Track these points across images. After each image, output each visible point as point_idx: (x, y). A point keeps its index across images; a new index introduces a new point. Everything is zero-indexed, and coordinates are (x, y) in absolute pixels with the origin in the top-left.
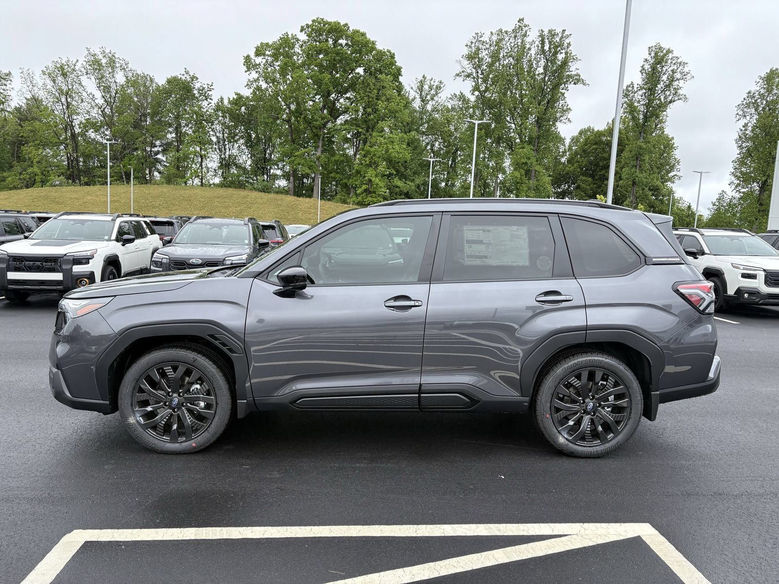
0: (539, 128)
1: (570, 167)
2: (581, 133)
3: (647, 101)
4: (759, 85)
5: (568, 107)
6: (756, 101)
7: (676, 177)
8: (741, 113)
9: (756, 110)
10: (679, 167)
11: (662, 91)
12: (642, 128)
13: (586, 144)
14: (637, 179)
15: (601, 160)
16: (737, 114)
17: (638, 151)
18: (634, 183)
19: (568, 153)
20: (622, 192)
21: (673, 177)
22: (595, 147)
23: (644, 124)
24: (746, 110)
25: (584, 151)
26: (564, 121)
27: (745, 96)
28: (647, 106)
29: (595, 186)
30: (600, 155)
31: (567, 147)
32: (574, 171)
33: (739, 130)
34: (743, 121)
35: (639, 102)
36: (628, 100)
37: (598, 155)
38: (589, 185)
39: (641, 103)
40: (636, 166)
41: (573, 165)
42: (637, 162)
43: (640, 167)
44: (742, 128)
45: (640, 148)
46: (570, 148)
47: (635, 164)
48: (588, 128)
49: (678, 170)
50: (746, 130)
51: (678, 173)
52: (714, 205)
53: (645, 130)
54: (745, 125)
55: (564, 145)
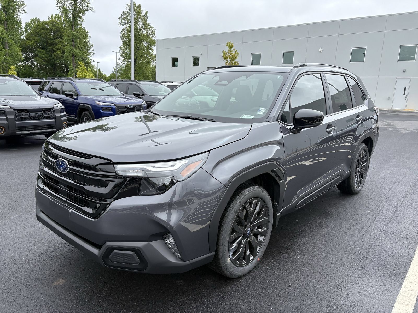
0: (6, 14)
1: (29, 42)
2: (32, 21)
3: (74, 8)
4: (127, 9)
5: (24, 3)
6: (127, 17)
7: (92, 54)
8: (121, 22)
9: (127, 22)
10: (93, 48)
11: (81, 3)
12: (73, 23)
13: (37, 29)
14: (75, 53)
15: (49, 39)
16: (119, 23)
17: (72, 36)
18: (73, 55)
19: (25, 33)
20: (66, 60)
21: (90, 53)
22: (44, 31)
23: (73, 21)
24: (123, 21)
25: (37, 33)
26: (21, 12)
27: (122, 13)
28: (74, 10)
29: (48, 55)
30: (48, 36)
31: (24, 30)
32: (33, 45)
33: (121, 32)
34: (122, 27)
35: (69, 7)
36: (62, 5)
37: (47, 36)
38: (44, 55)
39: (70, 8)
40: (73, 45)
41: (31, 41)
42: (73, 43)
43: (75, 46)
44: (122, 30)
45: (74, 35)
46: (26, 30)
47: (72, 44)
48: (35, 18)
49: (93, 50)
50: (124, 32)
51: (93, 52)
52: (115, 69)
53: (75, 25)
54: (123, 30)
55: (21, 28)
